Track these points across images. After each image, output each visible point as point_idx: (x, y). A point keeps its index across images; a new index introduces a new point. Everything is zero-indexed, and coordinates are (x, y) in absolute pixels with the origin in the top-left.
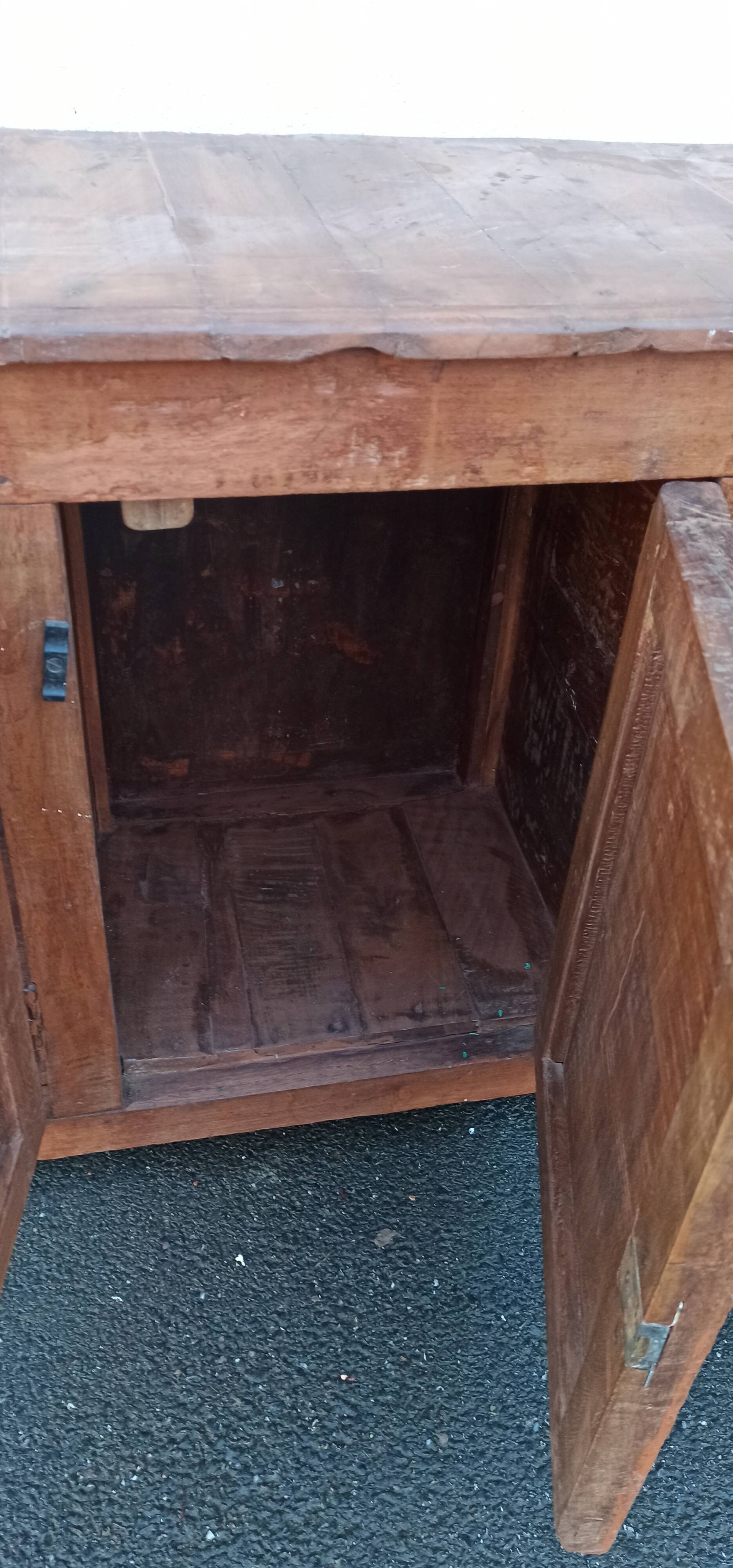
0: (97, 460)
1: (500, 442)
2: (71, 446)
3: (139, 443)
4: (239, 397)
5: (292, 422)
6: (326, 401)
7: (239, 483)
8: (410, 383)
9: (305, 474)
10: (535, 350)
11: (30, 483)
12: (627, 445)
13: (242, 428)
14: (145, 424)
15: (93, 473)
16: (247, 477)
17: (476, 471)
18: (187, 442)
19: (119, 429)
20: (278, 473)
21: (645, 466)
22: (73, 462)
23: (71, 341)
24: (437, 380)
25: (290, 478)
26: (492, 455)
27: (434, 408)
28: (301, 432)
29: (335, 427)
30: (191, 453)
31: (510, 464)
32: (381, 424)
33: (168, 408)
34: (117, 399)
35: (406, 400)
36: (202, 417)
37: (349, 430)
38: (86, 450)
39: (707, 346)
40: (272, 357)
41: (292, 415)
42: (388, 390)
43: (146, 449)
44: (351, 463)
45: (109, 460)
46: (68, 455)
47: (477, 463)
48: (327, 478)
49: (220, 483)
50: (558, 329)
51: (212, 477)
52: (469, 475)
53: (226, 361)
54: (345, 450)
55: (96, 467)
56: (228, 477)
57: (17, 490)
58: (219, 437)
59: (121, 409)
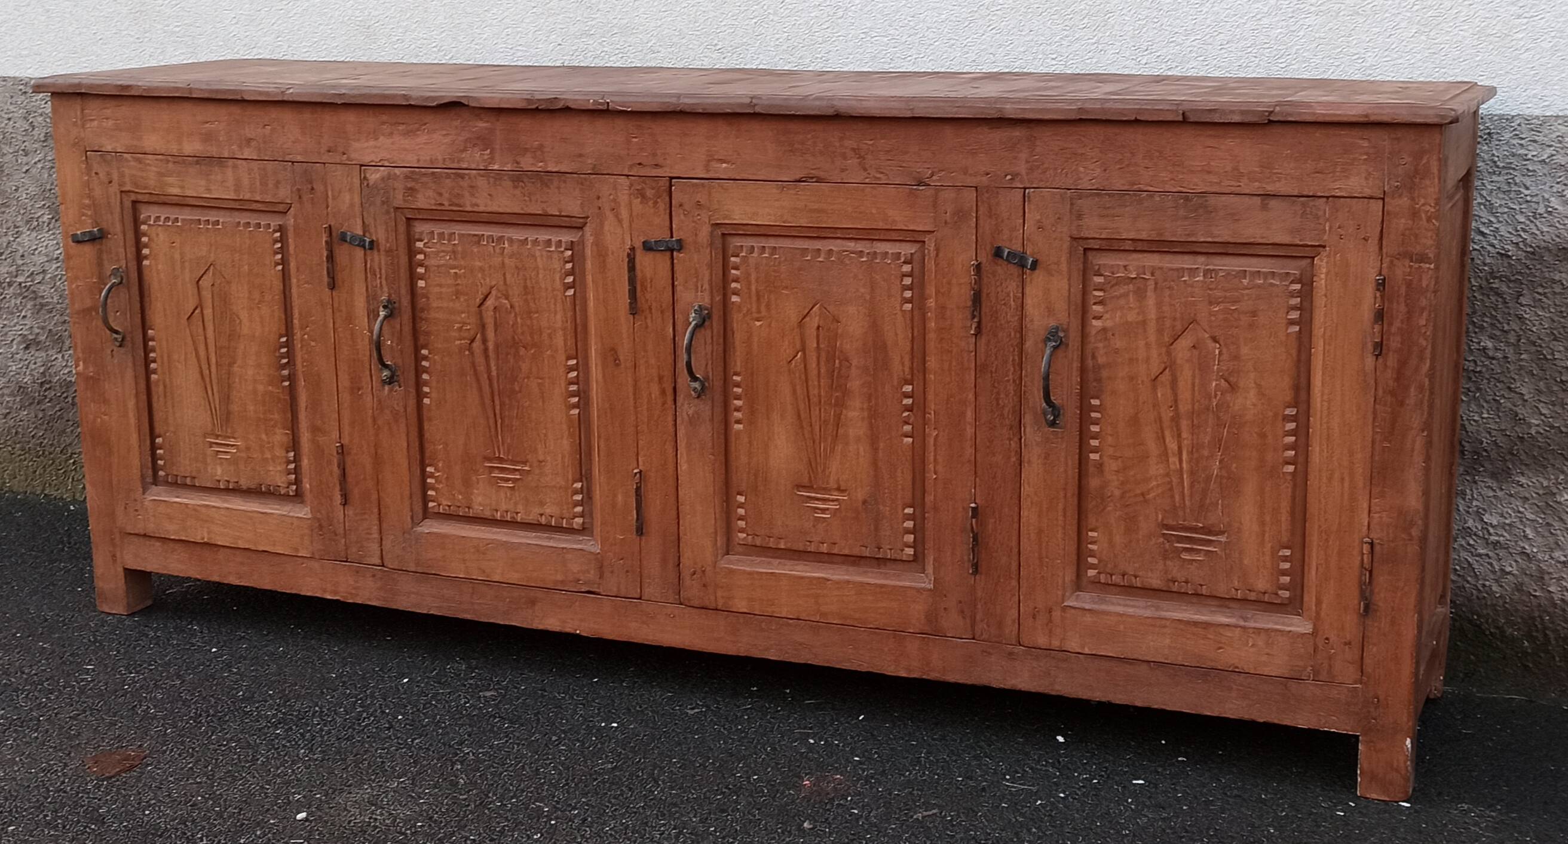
0: (375, 147)
1: (526, 150)
2: (367, 141)
3: (391, 140)
4: (425, 124)
5: (444, 135)
6: (456, 127)
7: (425, 161)
8: (488, 122)
9: (450, 159)
10: (520, 106)
11: (353, 155)
12: (581, 155)
13: (426, 137)
14: (392, 134)
15: (373, 152)
16: (428, 158)
17: (518, 163)
18: (407, 141)
19: (383, 135)
20: (440, 158)
21: (591, 166)
22: (367, 148)
23: (361, 95)
24: (498, 120)
25: (444, 160)
26: (524, 156)
27: (498, 133)
28: (447, 140)
29: (461, 138)
30: (407, 146)
31: (531, 161)
32: (478, 138)
33: (401, 128)
34: (383, 123)
35: (486, 128)
36: (411, 131)
37: (466, 140)
38: (372, 143)
39: (591, 107)
40: (425, 104)
41: (444, 132)
42: (482, 124)
43: (393, 143)
44: (468, 156)
45: (379, 148)
46: (366, 145)
47: (519, 159)
48: (458, 162)
49: (418, 161)
50: (529, 97)
51: (416, 158)
52: (515, 165)
53: (410, 106)
54: (465, 150)
55: (375, 150)
56: (422, 158)
57: (348, 159)
58: (419, 140)
59: (385, 127)
